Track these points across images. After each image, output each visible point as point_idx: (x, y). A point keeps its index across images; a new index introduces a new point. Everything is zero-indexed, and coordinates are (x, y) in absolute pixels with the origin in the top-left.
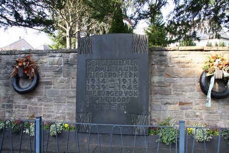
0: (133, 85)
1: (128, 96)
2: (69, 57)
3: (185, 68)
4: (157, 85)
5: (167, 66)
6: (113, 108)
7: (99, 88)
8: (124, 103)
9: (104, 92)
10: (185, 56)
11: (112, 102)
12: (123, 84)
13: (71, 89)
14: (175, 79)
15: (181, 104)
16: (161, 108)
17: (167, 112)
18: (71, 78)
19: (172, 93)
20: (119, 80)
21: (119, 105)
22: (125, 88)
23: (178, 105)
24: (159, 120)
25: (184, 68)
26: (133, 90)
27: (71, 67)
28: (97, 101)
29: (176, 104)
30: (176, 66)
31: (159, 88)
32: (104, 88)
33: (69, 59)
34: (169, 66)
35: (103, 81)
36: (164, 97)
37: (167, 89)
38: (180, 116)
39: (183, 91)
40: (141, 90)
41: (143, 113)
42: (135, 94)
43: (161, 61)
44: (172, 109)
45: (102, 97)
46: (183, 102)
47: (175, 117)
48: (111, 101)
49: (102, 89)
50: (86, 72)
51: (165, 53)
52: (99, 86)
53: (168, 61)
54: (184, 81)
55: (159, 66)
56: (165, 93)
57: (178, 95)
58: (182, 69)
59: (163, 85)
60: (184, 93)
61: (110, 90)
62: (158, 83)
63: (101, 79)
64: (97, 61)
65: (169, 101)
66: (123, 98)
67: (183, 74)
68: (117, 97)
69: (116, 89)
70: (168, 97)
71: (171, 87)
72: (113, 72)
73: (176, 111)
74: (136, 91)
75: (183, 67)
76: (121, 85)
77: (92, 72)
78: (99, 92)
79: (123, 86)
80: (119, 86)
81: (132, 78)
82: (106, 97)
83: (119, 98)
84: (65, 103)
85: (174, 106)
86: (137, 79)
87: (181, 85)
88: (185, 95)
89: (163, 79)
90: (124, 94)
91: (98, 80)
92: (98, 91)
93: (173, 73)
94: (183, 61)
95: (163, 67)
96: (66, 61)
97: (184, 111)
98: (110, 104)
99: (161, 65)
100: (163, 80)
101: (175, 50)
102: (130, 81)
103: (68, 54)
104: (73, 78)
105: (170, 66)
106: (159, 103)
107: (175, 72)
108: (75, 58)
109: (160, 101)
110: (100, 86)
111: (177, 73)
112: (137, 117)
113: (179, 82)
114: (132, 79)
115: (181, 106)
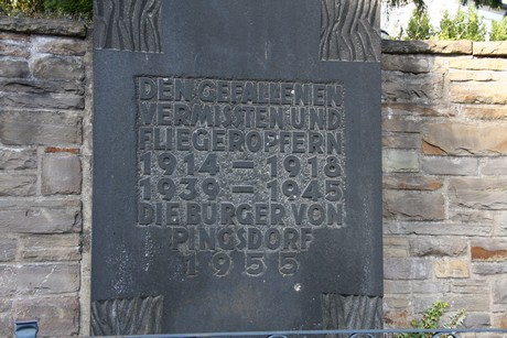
0: (323, 181)
1: (307, 223)
2: (28, 56)
3: (494, 124)
4: (394, 182)
5: (428, 112)
6: (251, 271)
7: (195, 194)
8: (291, 250)
9: (214, 210)
10: (495, 75)
11: (246, 250)
12: (287, 177)
13: (41, 199)
14: (456, 161)
15: (479, 253)
16: (408, 270)
17: (431, 285)
18: (41, 150)
19: (448, 214)
20: (272, 161)
21: (272, 261)
22: (297, 192)
23: (468, 258)
24: (404, 314)
25: (488, 124)
26: (325, 203)
27: (39, 100)
28: (184, 248)
29: (463, 253)
30: (462, 114)
31: (402, 194)
32: (213, 194)
33: (32, 62)
34: (435, 115)
35: (210, 166)
36: (419, 227)
37: (428, 197)
38: (478, 298)
39: (487, 208)
40: (353, 201)
41: (364, 290)
42: (334, 216)
43: (407, 93)
44: (447, 275)
45: (207, 228)
46: (487, 247)
47: (458, 305)
48: (243, 245)
49: (204, 198)
50: (136, 128)
51: (422, 61)
52: (191, 184)
53: (434, 93)
54: (488, 171)
55: (401, 112)
56: (424, 215)
57: (467, 220)
58: (482, 125)
59: (414, 184)
60: (488, 214)
61: (238, 200)
62: (397, 174)
63: (201, 157)
64: (184, 81)
65: (437, 243)
66: (290, 231)
67: (485, 144)
68: (264, 230)
69: (258, 198)
70: (434, 227)
71: (444, 191)
72: (247, 132)
73: (460, 282)
74: (335, 204)
75: (488, 117)
76: (281, 183)
77: (165, 128)
78: (193, 210)
79: (290, 184)
80: (272, 186)
81: (320, 157)
82: (223, 227)
83: (273, 232)
84: (11, 259)
85: (454, 259)
86: (341, 160)
87: (478, 186)
88: (492, 221)
89: (414, 160)
90: (292, 218)
91: (189, 160)
92: (191, 206)
93: (452, 141)
94: (487, 95)
95: (415, 117)
96: (13, 70)
97: (491, 280)
98: (237, 256)
99: (409, 107)
100: (415, 166)
101: (459, 54)
102: (314, 167)
103: (21, 42)
104: (50, 150)
105: (440, 111)
106: (403, 252)
107: (458, 136)
108: (58, 59)
109: (405, 242)
110: (199, 186)
111: (463, 141)
112: (342, 305)
113: (472, 171)
114: (322, 159)
115: (481, 263)
